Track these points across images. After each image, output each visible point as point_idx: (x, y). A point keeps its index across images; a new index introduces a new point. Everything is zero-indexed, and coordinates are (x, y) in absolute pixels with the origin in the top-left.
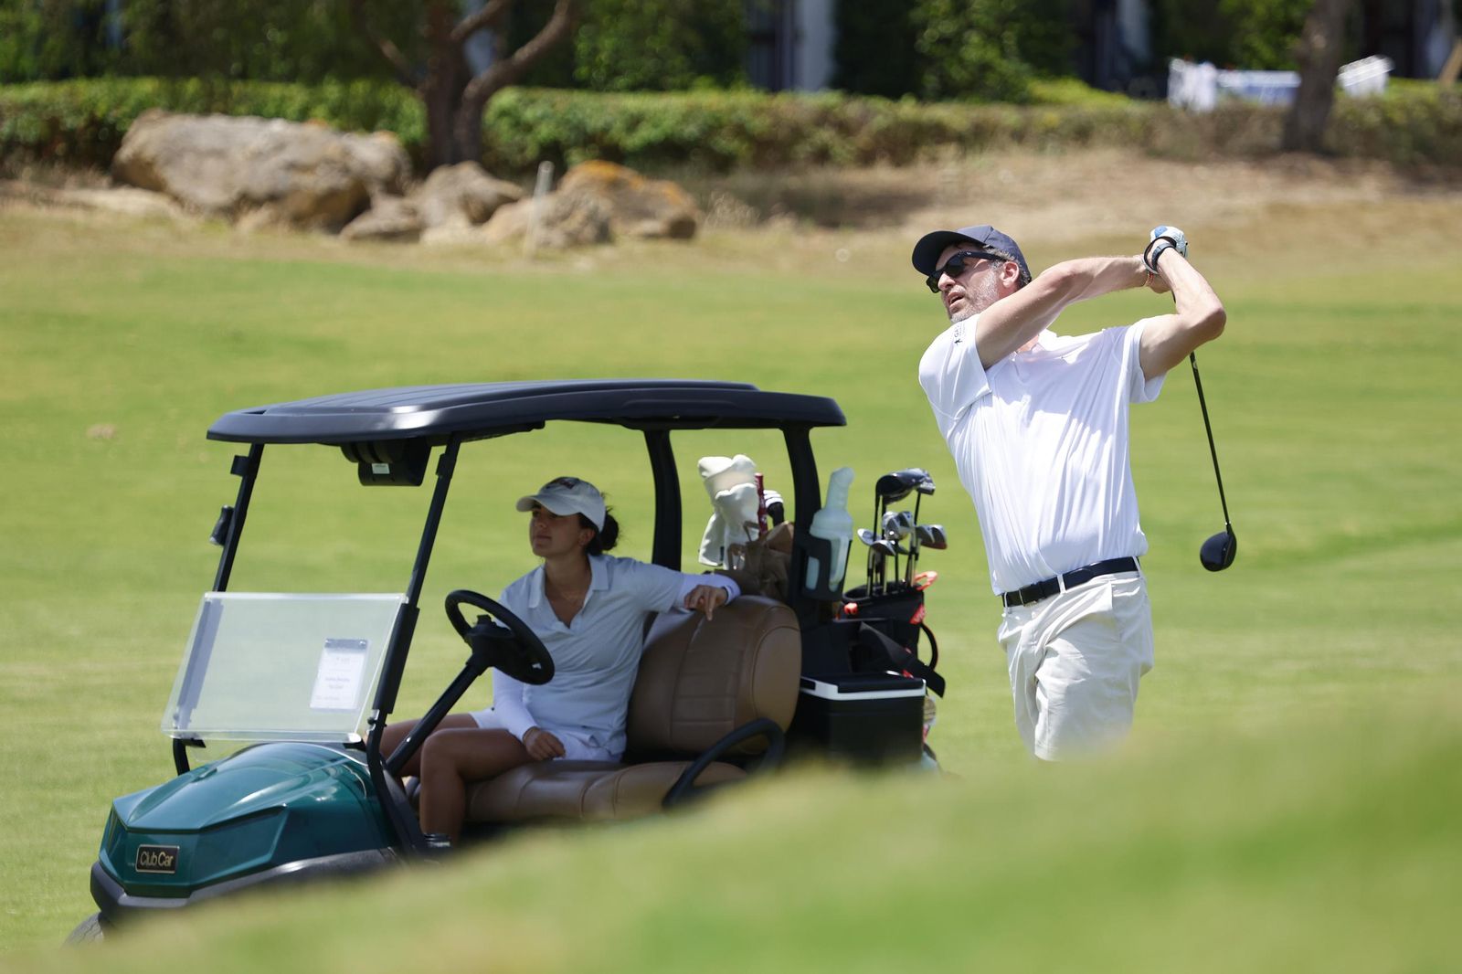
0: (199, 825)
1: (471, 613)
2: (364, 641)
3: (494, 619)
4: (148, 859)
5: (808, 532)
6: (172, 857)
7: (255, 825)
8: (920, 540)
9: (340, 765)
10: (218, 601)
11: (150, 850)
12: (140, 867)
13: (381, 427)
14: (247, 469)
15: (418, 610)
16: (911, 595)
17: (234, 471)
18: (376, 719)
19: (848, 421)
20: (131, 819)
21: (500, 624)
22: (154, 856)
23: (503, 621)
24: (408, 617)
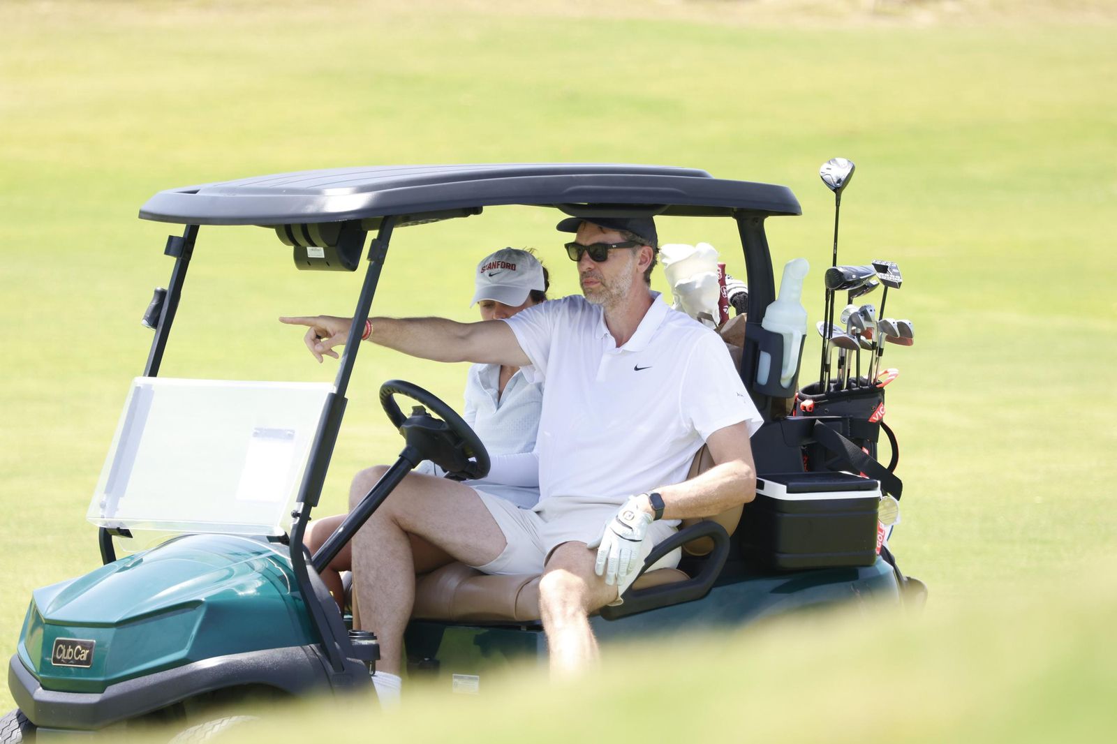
0: (115, 619)
1: (406, 404)
2: (291, 431)
3: (428, 411)
4: (64, 651)
5: (760, 326)
6: (88, 651)
7: (171, 619)
8: (885, 335)
9: (263, 559)
10: (149, 387)
11: (67, 644)
12: (56, 661)
13: (310, 209)
14: (182, 249)
15: (346, 400)
16: (872, 392)
17: (167, 252)
18: (300, 511)
19: (803, 210)
20: (50, 611)
21: (435, 416)
22: (70, 650)
23: (438, 412)
24: (336, 407)
